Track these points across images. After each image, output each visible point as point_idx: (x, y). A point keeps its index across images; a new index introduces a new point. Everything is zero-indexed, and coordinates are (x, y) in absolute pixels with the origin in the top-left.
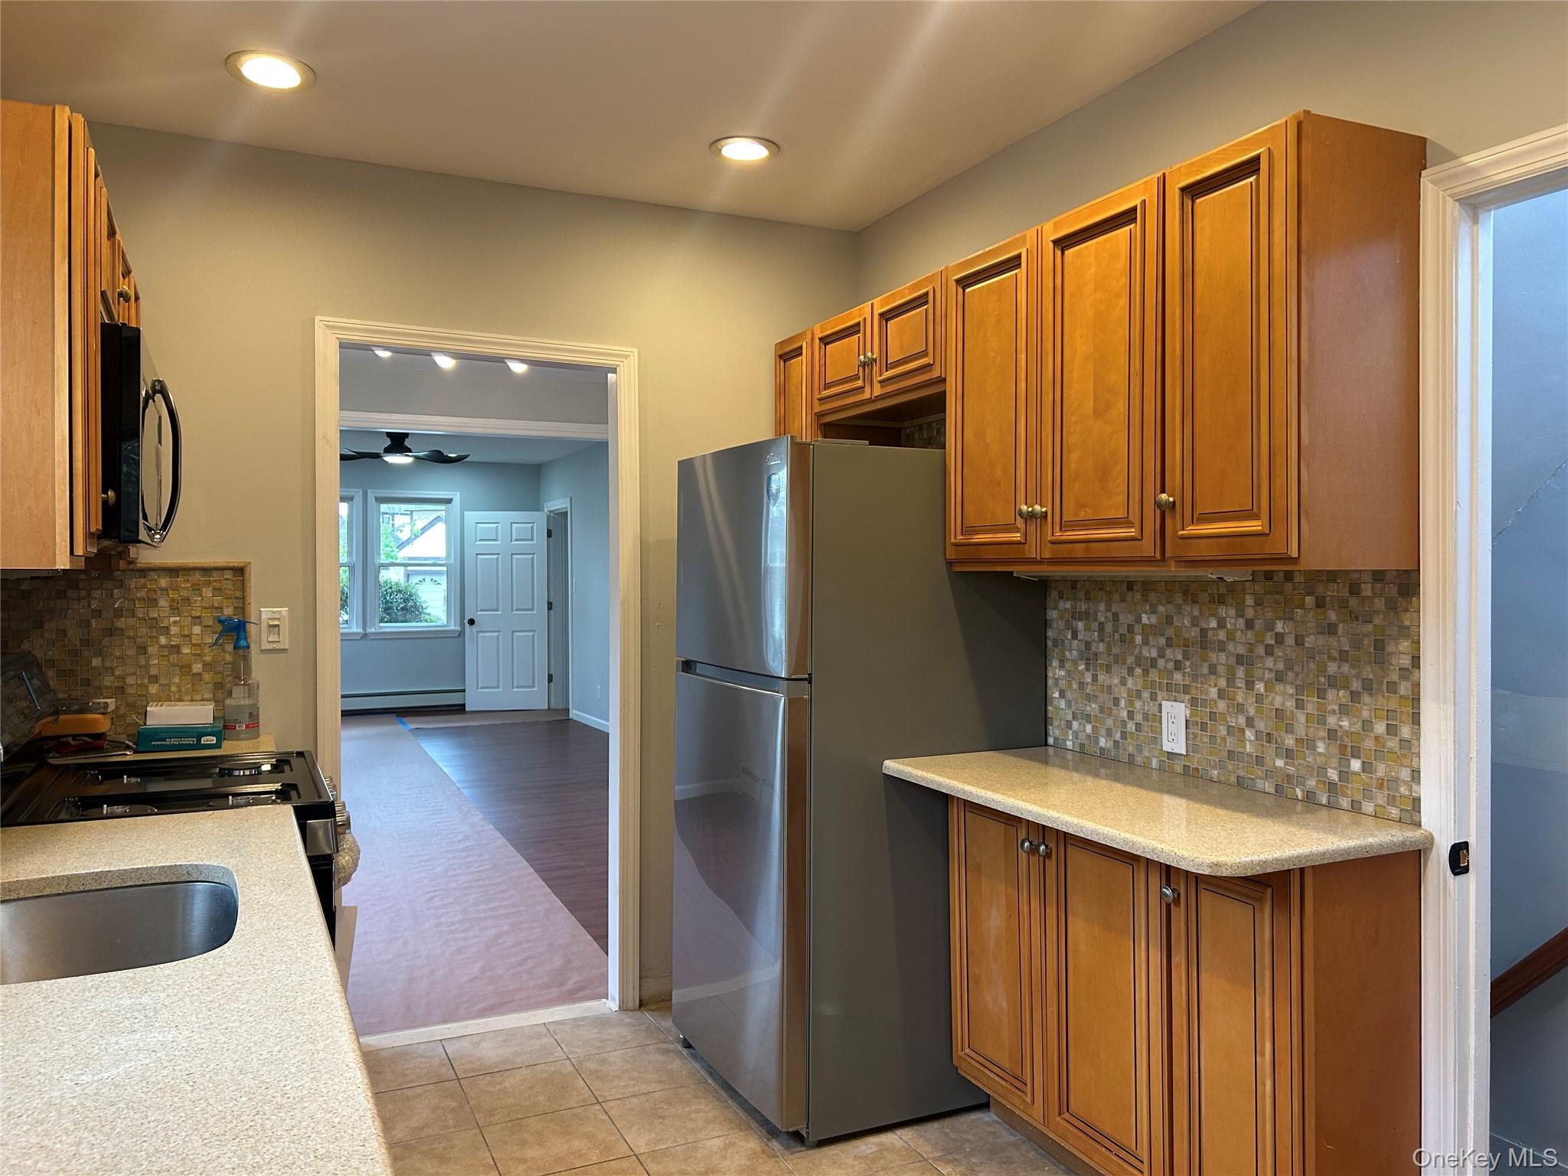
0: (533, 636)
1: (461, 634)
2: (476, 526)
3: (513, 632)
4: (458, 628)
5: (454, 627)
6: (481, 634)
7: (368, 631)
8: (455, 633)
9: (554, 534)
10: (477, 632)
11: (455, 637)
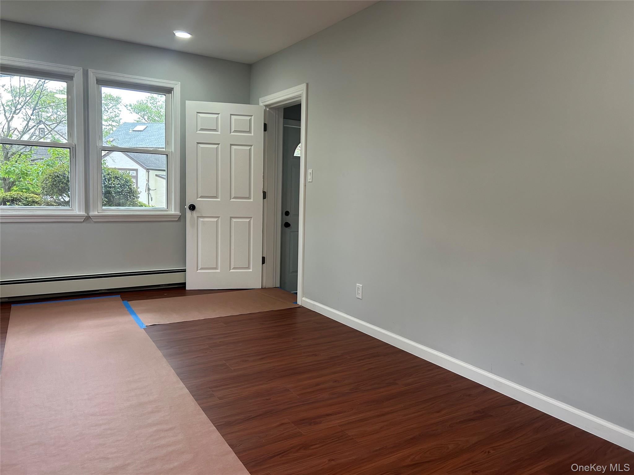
0: (249, 222)
1: (182, 218)
2: (197, 115)
3: (231, 218)
4: (178, 213)
5: (174, 211)
6: (201, 220)
7: (91, 213)
8: (176, 218)
9: (269, 127)
10: (198, 217)
11: (177, 221)
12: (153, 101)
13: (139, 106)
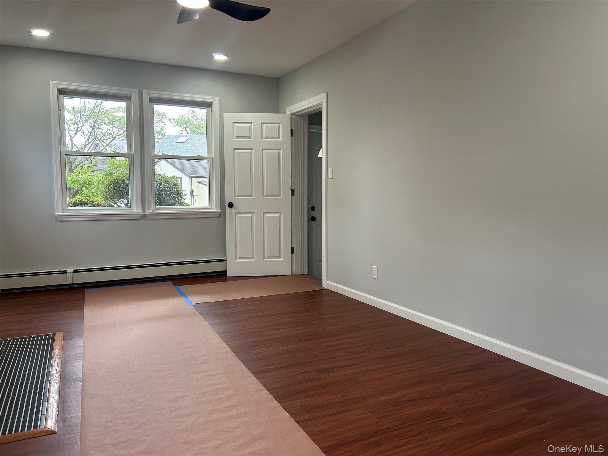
0: (280, 216)
1: (222, 215)
2: (233, 125)
3: (264, 213)
4: (219, 210)
5: (215, 209)
6: (239, 215)
7: (149, 211)
8: (217, 214)
9: (295, 133)
10: (236, 213)
11: (218, 217)
12: (194, 114)
13: (182, 120)
